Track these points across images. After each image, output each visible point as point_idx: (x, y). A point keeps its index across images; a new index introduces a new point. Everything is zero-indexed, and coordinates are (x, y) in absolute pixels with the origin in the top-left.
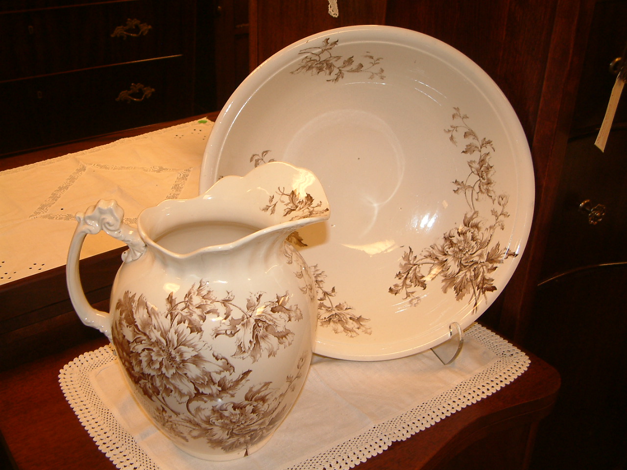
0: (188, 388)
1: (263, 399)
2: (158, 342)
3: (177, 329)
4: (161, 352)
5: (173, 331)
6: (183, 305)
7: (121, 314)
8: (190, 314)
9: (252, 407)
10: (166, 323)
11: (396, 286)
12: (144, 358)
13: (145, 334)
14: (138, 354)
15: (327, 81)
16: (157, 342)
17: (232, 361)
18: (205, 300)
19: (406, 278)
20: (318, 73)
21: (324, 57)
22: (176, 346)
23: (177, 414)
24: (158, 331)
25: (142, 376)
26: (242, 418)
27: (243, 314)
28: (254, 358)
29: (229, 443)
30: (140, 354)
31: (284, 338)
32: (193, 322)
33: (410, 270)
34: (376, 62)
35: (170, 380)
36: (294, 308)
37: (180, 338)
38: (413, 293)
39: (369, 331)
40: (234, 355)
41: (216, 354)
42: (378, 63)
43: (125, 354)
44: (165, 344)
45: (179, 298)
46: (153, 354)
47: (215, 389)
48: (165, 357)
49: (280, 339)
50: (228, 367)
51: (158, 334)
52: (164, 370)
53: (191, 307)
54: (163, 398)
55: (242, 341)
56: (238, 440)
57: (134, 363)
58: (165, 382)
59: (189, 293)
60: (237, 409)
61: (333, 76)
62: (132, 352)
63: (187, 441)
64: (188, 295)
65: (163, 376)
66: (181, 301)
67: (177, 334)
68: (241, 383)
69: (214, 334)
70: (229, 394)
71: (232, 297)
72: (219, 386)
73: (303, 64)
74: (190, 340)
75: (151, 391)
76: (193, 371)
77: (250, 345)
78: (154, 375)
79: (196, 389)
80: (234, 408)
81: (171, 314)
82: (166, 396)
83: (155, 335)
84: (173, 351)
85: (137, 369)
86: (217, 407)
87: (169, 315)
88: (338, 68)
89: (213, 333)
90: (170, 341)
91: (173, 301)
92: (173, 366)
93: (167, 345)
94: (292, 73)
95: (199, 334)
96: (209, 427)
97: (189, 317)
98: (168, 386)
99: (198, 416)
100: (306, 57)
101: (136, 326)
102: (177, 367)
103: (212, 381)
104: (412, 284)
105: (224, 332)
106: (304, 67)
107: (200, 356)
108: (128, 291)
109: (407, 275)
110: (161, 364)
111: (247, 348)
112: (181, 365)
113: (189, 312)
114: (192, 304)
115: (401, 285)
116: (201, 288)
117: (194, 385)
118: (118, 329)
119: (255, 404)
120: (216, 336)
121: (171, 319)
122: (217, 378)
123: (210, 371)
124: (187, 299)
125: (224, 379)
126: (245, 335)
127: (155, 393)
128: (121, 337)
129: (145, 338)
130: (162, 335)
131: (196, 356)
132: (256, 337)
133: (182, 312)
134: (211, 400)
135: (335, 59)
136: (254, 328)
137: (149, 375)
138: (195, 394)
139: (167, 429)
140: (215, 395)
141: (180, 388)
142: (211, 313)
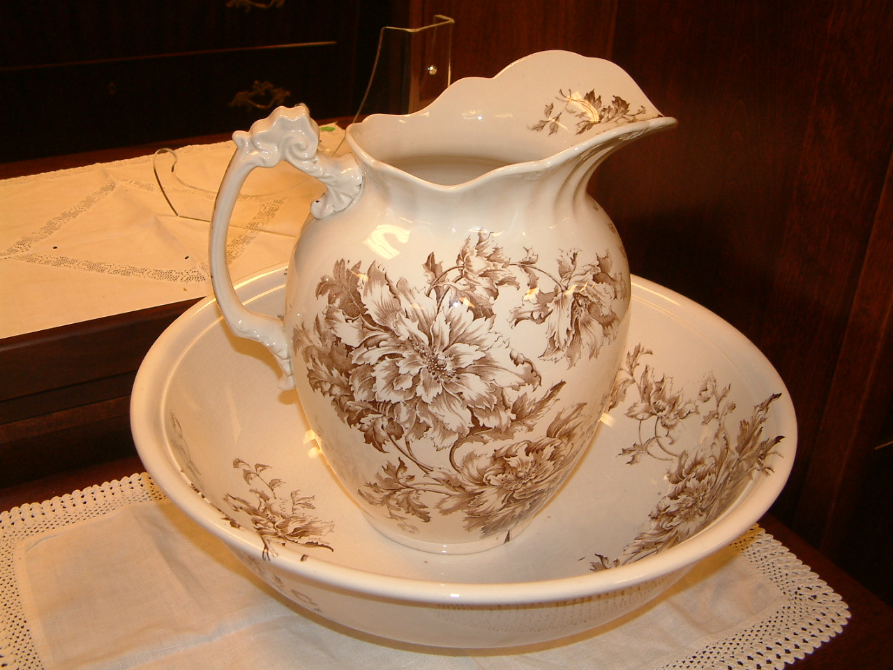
0: (458, 418)
1: (569, 435)
2: (413, 341)
3: (450, 314)
4: (418, 357)
5: (441, 318)
6: (456, 273)
7: (331, 301)
8: (471, 288)
9: (552, 449)
10: (426, 305)
12: (381, 373)
13: (387, 329)
14: (371, 367)
16: (411, 341)
17: (539, 366)
18: (492, 264)
22: (446, 344)
23: (426, 470)
24: (414, 321)
25: (370, 406)
26: (534, 469)
27: (556, 284)
28: (572, 360)
29: (497, 518)
30: (373, 366)
31: (609, 327)
32: (478, 301)
35: (430, 408)
36: (618, 279)
37: (456, 330)
40: (543, 355)
41: (515, 355)
43: (335, 372)
44: (427, 343)
45: (447, 260)
46: (401, 363)
47: (506, 416)
48: (425, 366)
49: (606, 328)
50: (533, 377)
51: (413, 327)
52: (420, 390)
53: (471, 276)
54: (407, 443)
55: (556, 330)
56: (514, 511)
57: (357, 384)
58: (418, 412)
59: (464, 253)
60: (530, 454)
62: (356, 365)
63: (427, 519)
64: (462, 256)
65: (417, 401)
66: (451, 267)
67: (449, 323)
68: (547, 405)
69: (514, 319)
70: (527, 425)
71: (534, 258)
72: (512, 412)
74: (471, 334)
75: (384, 434)
76: (474, 387)
77: (566, 337)
78: (398, 403)
79: (474, 420)
80: (528, 452)
81: (437, 289)
82: (413, 439)
83: (407, 328)
84: (441, 353)
85: (361, 396)
86: (502, 452)
87: (433, 292)
89: (512, 318)
90: (436, 337)
91: (438, 268)
92: (438, 382)
93: (430, 344)
95: (489, 320)
96: (478, 489)
97: (469, 292)
98: (422, 419)
99: (466, 471)
101: (369, 317)
102: (445, 383)
103: (504, 404)
105: (529, 315)
107: (488, 359)
108: (342, 260)
110: (416, 379)
111: (563, 342)
112: (454, 379)
113: (468, 284)
114: (471, 271)
116: (482, 244)
117: (472, 414)
118: (323, 330)
119: (557, 442)
120: (516, 324)
121: (438, 298)
122: (512, 397)
123: (502, 385)
124: (461, 263)
125: (522, 399)
126: (560, 320)
127: (393, 437)
128: (329, 342)
129: (386, 335)
130: (421, 327)
131: (482, 360)
132: (575, 323)
133: (457, 285)
134: (495, 439)
136: (573, 308)
137: (386, 403)
138: (471, 428)
139: (393, 503)
140: (503, 430)
141: (446, 421)
142: (506, 285)
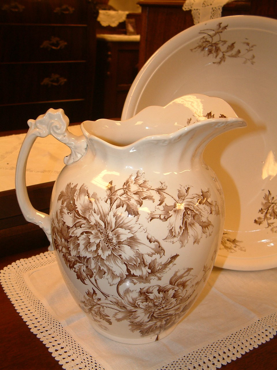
0: (119, 269)
1: (184, 285)
2: (97, 225)
3: (116, 213)
4: (99, 234)
5: (111, 214)
6: (122, 191)
7: (63, 204)
8: (128, 199)
9: (173, 292)
10: (105, 207)
11: (259, 218)
12: (82, 242)
13: (85, 218)
14: (77, 238)
15: (214, 63)
16: (96, 225)
17: (163, 244)
18: (141, 188)
19: (266, 213)
20: (208, 55)
21: (216, 39)
22: (113, 227)
23: (106, 296)
24: (98, 214)
25: (77, 259)
26: (164, 301)
27: (175, 201)
28: (182, 243)
29: (147, 327)
30: (78, 237)
31: (206, 228)
32: (131, 206)
33: (269, 207)
34: (251, 49)
35: (105, 262)
36: (214, 204)
37: (118, 221)
38: (273, 223)
39: (243, 249)
40: (166, 239)
41: (150, 237)
42: (252, 50)
43: (63, 240)
44: (104, 226)
45: (118, 185)
46: (91, 237)
48: (102, 239)
49: (204, 228)
50: (160, 250)
51: (97, 218)
52: (100, 252)
53: (129, 194)
54: (96, 280)
55: (173, 226)
56: (155, 324)
57: (71, 246)
58: (99, 264)
59: (127, 182)
60: (161, 293)
61: (218, 59)
62: (71, 237)
63: (110, 323)
64: (127, 183)
65: (98, 258)
66: (120, 188)
67: (115, 217)
68: (168, 267)
69: (150, 217)
70: (157, 277)
71: (165, 187)
72: (149, 268)
73: (200, 43)
74: (127, 223)
75: (84, 274)
76: (127, 252)
77: (179, 230)
78: (90, 258)
79: (128, 270)
80: (159, 291)
81: (111, 199)
82: (98, 278)
83: (94, 218)
84: (110, 232)
85: (74, 253)
86: (144, 290)
87: (109, 200)
88: (223, 52)
89: (149, 217)
90: (108, 224)
91: (113, 188)
92: (109, 248)
93: (105, 227)
94: (191, 50)
95: (136, 217)
96: (134, 309)
97: (127, 202)
98: (102, 268)
99: (126, 298)
100: (203, 38)
101: (78, 212)
102: (113, 249)
103: (144, 263)
104: (272, 217)
105: (158, 216)
106: (200, 47)
107: (135, 238)
108: (70, 183)
109: (267, 211)
110: (98, 246)
111: (177, 233)
112: (117, 247)
113: (127, 197)
114: (130, 191)
115: (263, 218)
116: (138, 178)
117: (127, 267)
118: (59, 218)
119: (177, 288)
120: (151, 220)
121: (111, 203)
122: (148, 260)
123: (143, 253)
124: (125, 187)
125: (154, 261)
126: (176, 221)
127: (89, 276)
128: (61, 224)
129: (84, 221)
130: (101, 218)
131: (132, 238)
132: (185, 223)
133: (121, 198)
134: (140, 282)
135: (222, 43)
136: (184, 215)
137: (85, 258)
138: (127, 275)
139: (93, 312)
140: (144, 278)
141: (113, 269)
142: (147, 199)
